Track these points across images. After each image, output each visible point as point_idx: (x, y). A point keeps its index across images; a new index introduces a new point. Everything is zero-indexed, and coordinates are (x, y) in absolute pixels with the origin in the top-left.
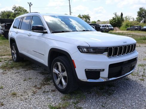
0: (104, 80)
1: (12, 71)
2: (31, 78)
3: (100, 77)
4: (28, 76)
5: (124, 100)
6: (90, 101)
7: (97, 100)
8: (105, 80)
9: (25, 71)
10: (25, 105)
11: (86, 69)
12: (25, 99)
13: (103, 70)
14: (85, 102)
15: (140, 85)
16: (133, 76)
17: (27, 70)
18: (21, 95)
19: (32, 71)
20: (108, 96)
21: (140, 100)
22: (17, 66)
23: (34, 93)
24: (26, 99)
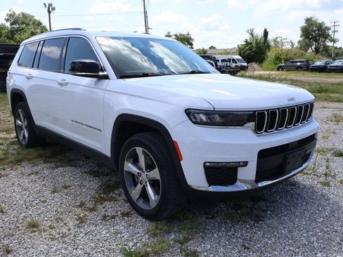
0: (245, 187)
1: (20, 169)
2: (70, 186)
3: (236, 179)
4: (61, 181)
5: (290, 232)
6: (215, 235)
7: (230, 233)
8: (250, 187)
9: (53, 169)
10: (63, 251)
11: (205, 163)
12: (62, 237)
13: (245, 164)
14: (203, 238)
15: (323, 196)
16: (305, 176)
17: (57, 167)
18: (51, 227)
19: (68, 169)
20: (254, 224)
21: (326, 230)
22: (31, 157)
23: (82, 221)
24: (64, 236)
